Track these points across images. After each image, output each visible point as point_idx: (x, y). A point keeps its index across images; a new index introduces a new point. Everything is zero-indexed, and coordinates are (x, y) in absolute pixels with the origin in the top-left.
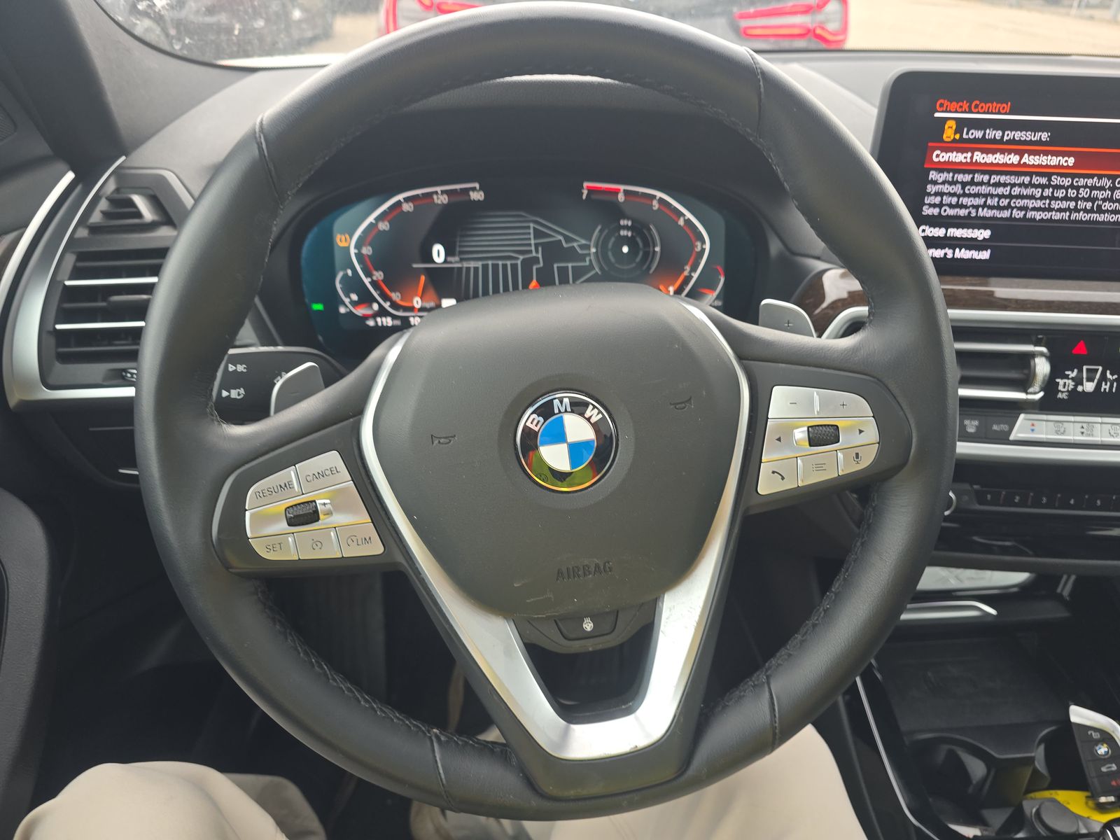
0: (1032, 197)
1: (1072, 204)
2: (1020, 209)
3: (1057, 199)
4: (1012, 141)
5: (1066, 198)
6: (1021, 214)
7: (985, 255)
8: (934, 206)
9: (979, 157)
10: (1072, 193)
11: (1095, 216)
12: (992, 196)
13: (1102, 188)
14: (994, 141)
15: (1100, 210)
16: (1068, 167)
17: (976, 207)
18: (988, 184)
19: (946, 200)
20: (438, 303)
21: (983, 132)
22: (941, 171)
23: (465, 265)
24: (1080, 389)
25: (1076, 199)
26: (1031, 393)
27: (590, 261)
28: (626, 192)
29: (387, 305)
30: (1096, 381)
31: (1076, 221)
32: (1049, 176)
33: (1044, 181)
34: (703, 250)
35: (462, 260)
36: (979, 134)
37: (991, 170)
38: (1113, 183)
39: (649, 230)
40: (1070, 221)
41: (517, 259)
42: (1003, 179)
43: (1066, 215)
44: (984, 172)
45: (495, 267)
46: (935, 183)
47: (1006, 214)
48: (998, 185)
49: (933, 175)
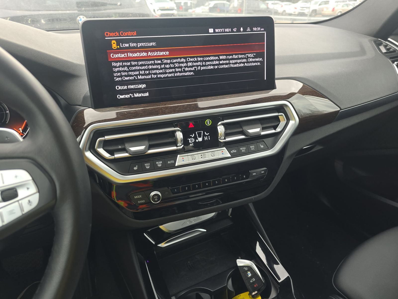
0: (157, 69)
1: (174, 70)
2: (154, 74)
3: (167, 68)
4: (141, 47)
5: (170, 68)
6: (155, 76)
7: (147, 94)
8: (119, 77)
9: (130, 55)
10: (172, 66)
11: (184, 74)
12: (141, 70)
13: (183, 63)
14: (134, 48)
15: (185, 71)
16: (167, 55)
17: (136, 75)
18: (138, 65)
19: (123, 74)
21: (128, 44)
22: (116, 62)
24: (197, 141)
25: (174, 68)
26: (179, 146)
30: (202, 136)
31: (177, 76)
32: (161, 59)
33: (159, 62)
36: (127, 45)
37: (137, 60)
38: (186, 60)
40: (175, 77)
42: (143, 63)
43: (173, 75)
44: (135, 61)
46: (116, 67)
47: (149, 77)
48: (142, 65)
49: (114, 64)
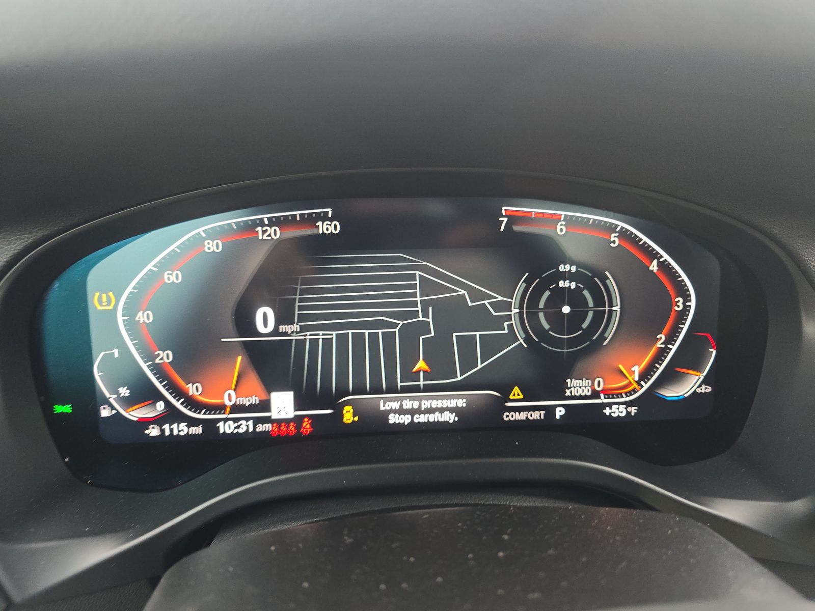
20: (264, 397)
23: (309, 336)
27: (510, 327)
28: (569, 221)
29: (178, 404)
34: (686, 309)
35: (303, 329)
39: (604, 279)
41: (396, 325)
45: (358, 339)
